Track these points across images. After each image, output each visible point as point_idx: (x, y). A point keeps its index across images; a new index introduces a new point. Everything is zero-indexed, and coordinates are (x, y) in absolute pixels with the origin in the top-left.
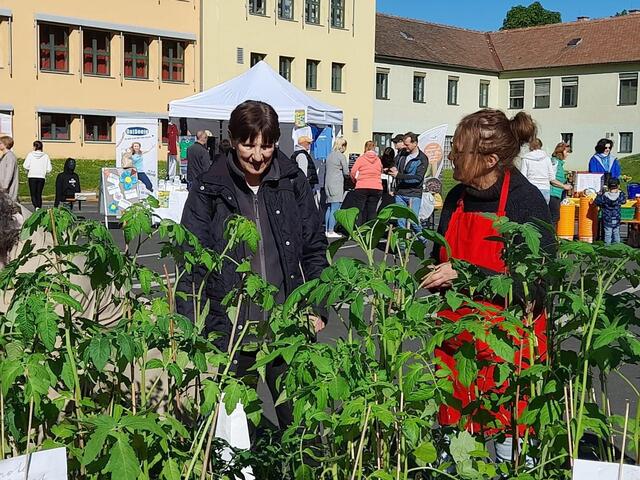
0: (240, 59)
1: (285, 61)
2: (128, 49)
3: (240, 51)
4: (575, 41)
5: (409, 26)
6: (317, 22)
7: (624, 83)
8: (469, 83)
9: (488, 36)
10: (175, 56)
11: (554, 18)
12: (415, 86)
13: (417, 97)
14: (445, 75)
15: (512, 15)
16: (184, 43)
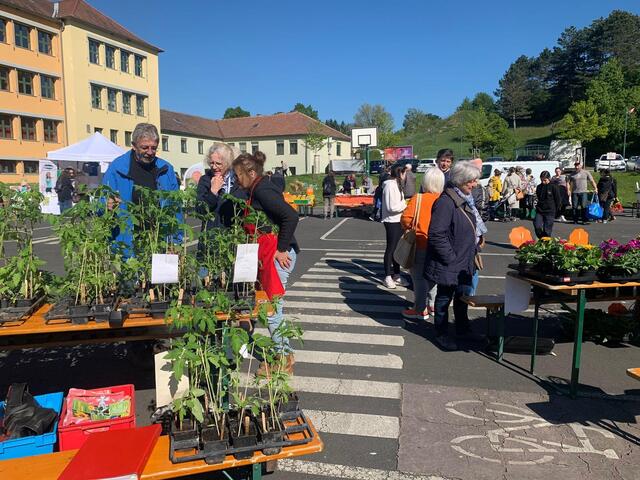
0: (89, 131)
1: (113, 132)
2: (23, 125)
3: (88, 126)
4: (256, 125)
5: (177, 116)
6: (129, 113)
7: (278, 145)
8: (208, 144)
9: (216, 122)
10: (52, 128)
11: (247, 114)
12: (182, 145)
13: (183, 150)
14: (196, 140)
15: (227, 112)
16: (57, 122)
